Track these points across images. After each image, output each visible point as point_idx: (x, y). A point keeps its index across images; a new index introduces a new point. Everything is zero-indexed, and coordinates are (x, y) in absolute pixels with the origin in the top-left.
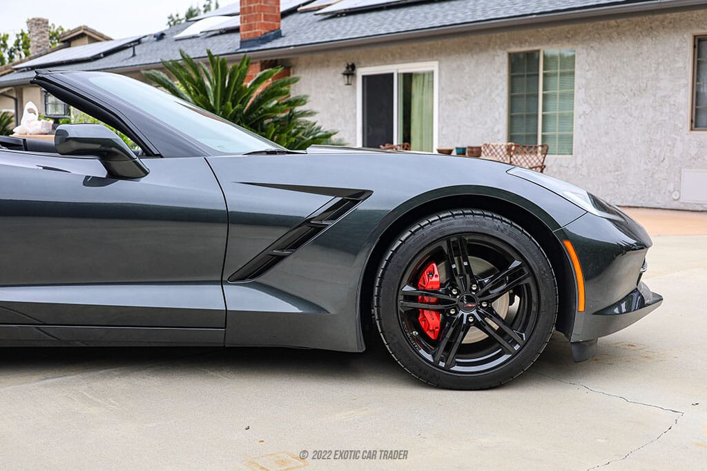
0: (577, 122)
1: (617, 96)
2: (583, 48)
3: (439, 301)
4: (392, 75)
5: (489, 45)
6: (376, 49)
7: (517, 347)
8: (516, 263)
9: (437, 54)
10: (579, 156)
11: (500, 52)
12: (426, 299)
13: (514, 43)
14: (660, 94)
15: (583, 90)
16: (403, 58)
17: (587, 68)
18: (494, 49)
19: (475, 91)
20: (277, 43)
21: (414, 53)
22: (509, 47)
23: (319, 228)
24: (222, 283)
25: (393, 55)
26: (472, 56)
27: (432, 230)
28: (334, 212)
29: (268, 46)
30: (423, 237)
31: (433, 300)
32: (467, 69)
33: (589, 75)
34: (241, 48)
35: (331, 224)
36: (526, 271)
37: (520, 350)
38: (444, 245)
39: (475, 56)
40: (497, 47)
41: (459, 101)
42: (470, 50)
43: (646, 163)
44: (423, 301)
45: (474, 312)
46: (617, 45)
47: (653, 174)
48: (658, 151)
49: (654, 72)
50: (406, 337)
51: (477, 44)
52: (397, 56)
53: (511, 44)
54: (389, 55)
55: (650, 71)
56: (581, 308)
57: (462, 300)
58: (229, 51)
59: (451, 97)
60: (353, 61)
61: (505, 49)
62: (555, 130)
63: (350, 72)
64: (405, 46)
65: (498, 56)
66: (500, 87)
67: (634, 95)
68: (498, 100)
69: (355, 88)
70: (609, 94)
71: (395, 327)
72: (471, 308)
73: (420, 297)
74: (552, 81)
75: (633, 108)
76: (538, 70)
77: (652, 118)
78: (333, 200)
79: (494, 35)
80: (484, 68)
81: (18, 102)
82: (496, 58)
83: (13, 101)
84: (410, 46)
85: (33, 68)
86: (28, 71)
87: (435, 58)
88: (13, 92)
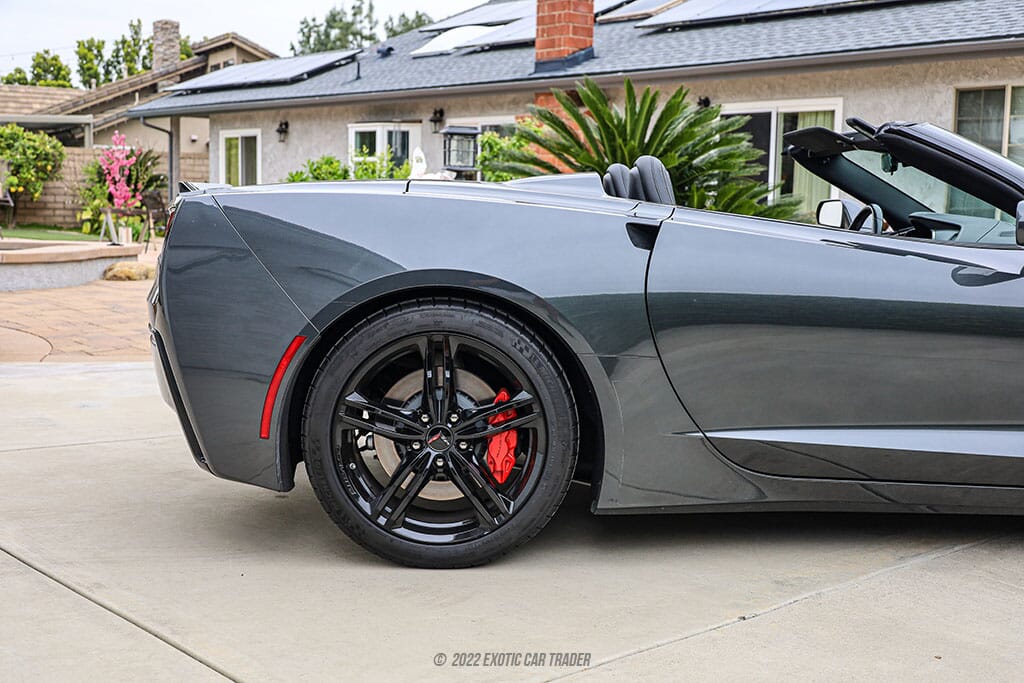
4: (768, 115)
5: (925, 77)
9: (841, 87)
11: (941, 87)
13: (965, 75)
16: (786, 92)
18: (933, 82)
20: (591, 67)
21: (806, 86)
22: (959, 81)
25: (771, 88)
26: (898, 91)
29: (578, 70)
34: (536, 72)
39: (902, 92)
40: (938, 80)
42: (893, 83)
51: (906, 75)
52: (778, 89)
53: (961, 77)
54: (765, 87)
58: (517, 76)
60: (707, 95)
61: (950, 83)
64: (791, 76)
65: (939, 92)
76: (1002, 114)
79: (933, 64)
80: (917, 109)
81: (173, 135)
82: (936, 95)
83: (167, 136)
84: (799, 75)
85: (194, 91)
86: (187, 94)
87: (838, 93)
88: (166, 124)
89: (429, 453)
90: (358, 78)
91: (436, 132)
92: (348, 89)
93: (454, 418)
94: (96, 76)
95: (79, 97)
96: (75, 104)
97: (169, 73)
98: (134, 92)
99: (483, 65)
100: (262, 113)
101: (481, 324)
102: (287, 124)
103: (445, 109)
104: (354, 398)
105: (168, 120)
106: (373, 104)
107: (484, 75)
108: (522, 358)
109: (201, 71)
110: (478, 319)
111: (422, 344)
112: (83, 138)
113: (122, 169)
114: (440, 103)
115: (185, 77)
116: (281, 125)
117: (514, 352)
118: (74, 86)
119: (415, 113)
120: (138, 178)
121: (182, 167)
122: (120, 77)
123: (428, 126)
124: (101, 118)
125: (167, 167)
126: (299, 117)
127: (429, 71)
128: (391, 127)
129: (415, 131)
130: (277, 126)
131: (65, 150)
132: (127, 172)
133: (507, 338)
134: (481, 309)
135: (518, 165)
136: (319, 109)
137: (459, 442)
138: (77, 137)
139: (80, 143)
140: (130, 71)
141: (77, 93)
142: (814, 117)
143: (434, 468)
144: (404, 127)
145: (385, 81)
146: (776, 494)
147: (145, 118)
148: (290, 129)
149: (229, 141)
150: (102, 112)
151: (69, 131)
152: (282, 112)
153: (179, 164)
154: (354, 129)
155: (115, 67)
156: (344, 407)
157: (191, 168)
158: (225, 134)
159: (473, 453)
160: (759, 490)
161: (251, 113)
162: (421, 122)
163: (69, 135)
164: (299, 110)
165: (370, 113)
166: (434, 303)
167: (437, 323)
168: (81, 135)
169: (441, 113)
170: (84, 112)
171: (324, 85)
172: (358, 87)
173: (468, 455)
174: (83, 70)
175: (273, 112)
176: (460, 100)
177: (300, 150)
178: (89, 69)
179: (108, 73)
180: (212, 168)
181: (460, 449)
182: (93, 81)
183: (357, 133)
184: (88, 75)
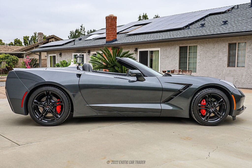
0: (198, 64)
1: (208, 58)
2: (199, 46)
3: (206, 107)
4: (148, 51)
5: (174, 44)
6: (143, 45)
7: (221, 117)
8: (222, 100)
10: (198, 73)
12: (203, 107)
13: (181, 44)
14: (220, 58)
15: (199, 56)
16: (151, 47)
17: (200, 51)
18: (175, 45)
19: (170, 56)
20: (116, 42)
22: (180, 45)
23: (181, 92)
24: (160, 103)
25: (148, 46)
27: (205, 93)
28: (184, 89)
29: (114, 43)
30: (203, 94)
31: (204, 107)
32: (168, 50)
33: (201, 52)
34: (106, 43)
35: (184, 91)
36: (224, 101)
37: (222, 118)
38: (207, 96)
40: (176, 45)
41: (166, 58)
42: (169, 45)
43: (215, 75)
44: (202, 107)
45: (213, 110)
46: (208, 45)
47: (217, 78)
48: (219, 72)
49: (218, 52)
50: (199, 115)
51: (171, 44)
52: (149, 46)
54: (147, 46)
55: (217, 52)
56: (235, 109)
57: (210, 107)
58: (103, 44)
59: (164, 57)
60: (137, 47)
61: (178, 45)
62: (192, 66)
63: (136, 50)
64: (151, 44)
66: (177, 55)
67: (213, 58)
68: (176, 58)
69: (137, 54)
70: (206, 57)
71: (197, 113)
72: (212, 109)
73: (201, 106)
74: (191, 54)
75: (213, 61)
76: (187, 51)
77: (217, 64)
78: (184, 86)
79: (175, 42)
80: (173, 50)
81: (40, 56)
82: (176, 48)
83: (39, 56)
84: (153, 44)
85: (44, 47)
86: (43, 48)
87: (159, 47)
88: (38, 53)
89: (47, 109)
90: (74, 44)
91: (89, 55)
92: (72, 46)
93: (51, 103)
94: (27, 43)
95: (23, 48)
96: (22, 49)
97: (41, 43)
98: (34, 47)
99: (97, 42)
100: (56, 51)
101: (54, 89)
102: (61, 53)
103: (90, 50)
104: (35, 101)
105: (39, 53)
106: (77, 49)
107: (97, 44)
108: (61, 94)
109: (48, 42)
110: (53, 89)
111: (45, 92)
112: (23, 56)
113: (28, 62)
114: (89, 49)
115: (44, 44)
116: (60, 53)
117: (59, 93)
118: (23, 45)
119: (85, 51)
120: (32, 64)
121: (42, 62)
122: (32, 44)
123: (87, 53)
124: (27, 52)
125: (39, 62)
126: (63, 52)
127: (87, 43)
128: (80, 54)
129: (85, 54)
130: (59, 54)
131: (19, 59)
132: (29, 63)
133: (58, 91)
134: (54, 87)
135: (94, 62)
136: (67, 50)
137: (51, 107)
138: (22, 56)
139: (23, 57)
140: (34, 43)
141: (23, 47)
142: (156, 52)
143: (48, 111)
144: (83, 54)
145: (79, 45)
146: (99, 114)
147: (34, 52)
148: (62, 54)
149: (50, 56)
150: (28, 51)
151: (21, 55)
152: (60, 51)
153: (41, 61)
154: (73, 54)
155: (31, 42)
156: (34, 102)
157: (44, 62)
158: (50, 55)
159: (54, 109)
160: (97, 114)
161: (54, 51)
162: (86, 53)
163: (21, 56)
164: (63, 51)
165: (77, 51)
166: (47, 86)
167: (47, 89)
168: (23, 55)
169: (90, 51)
170: (24, 51)
171: (68, 46)
172: (74, 46)
173: (53, 109)
174: (24, 42)
175: (58, 51)
176: (93, 49)
177: (64, 58)
178: (26, 42)
179: (30, 43)
180: (47, 62)
181: (51, 108)
182: (27, 44)
183: (74, 55)
184: (26, 43)
